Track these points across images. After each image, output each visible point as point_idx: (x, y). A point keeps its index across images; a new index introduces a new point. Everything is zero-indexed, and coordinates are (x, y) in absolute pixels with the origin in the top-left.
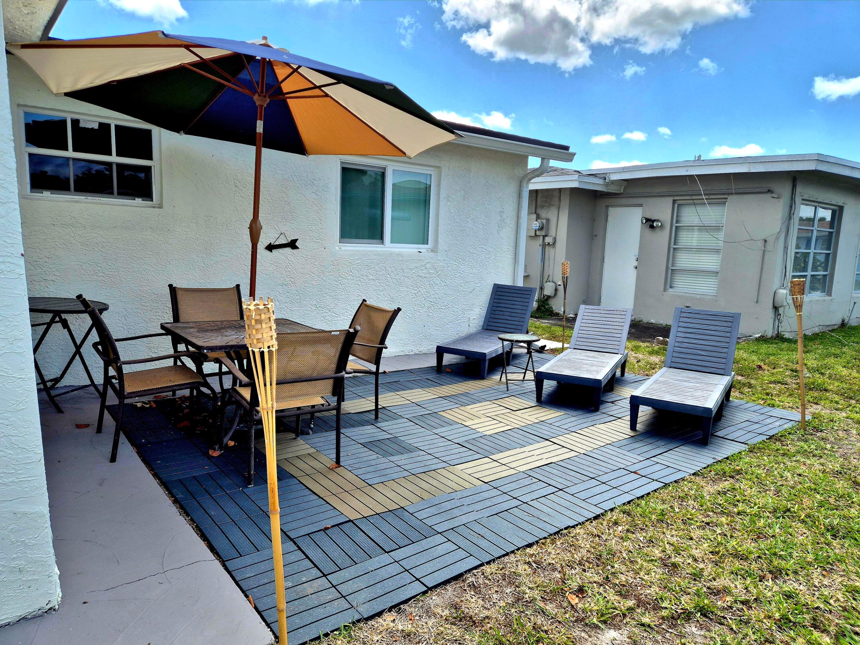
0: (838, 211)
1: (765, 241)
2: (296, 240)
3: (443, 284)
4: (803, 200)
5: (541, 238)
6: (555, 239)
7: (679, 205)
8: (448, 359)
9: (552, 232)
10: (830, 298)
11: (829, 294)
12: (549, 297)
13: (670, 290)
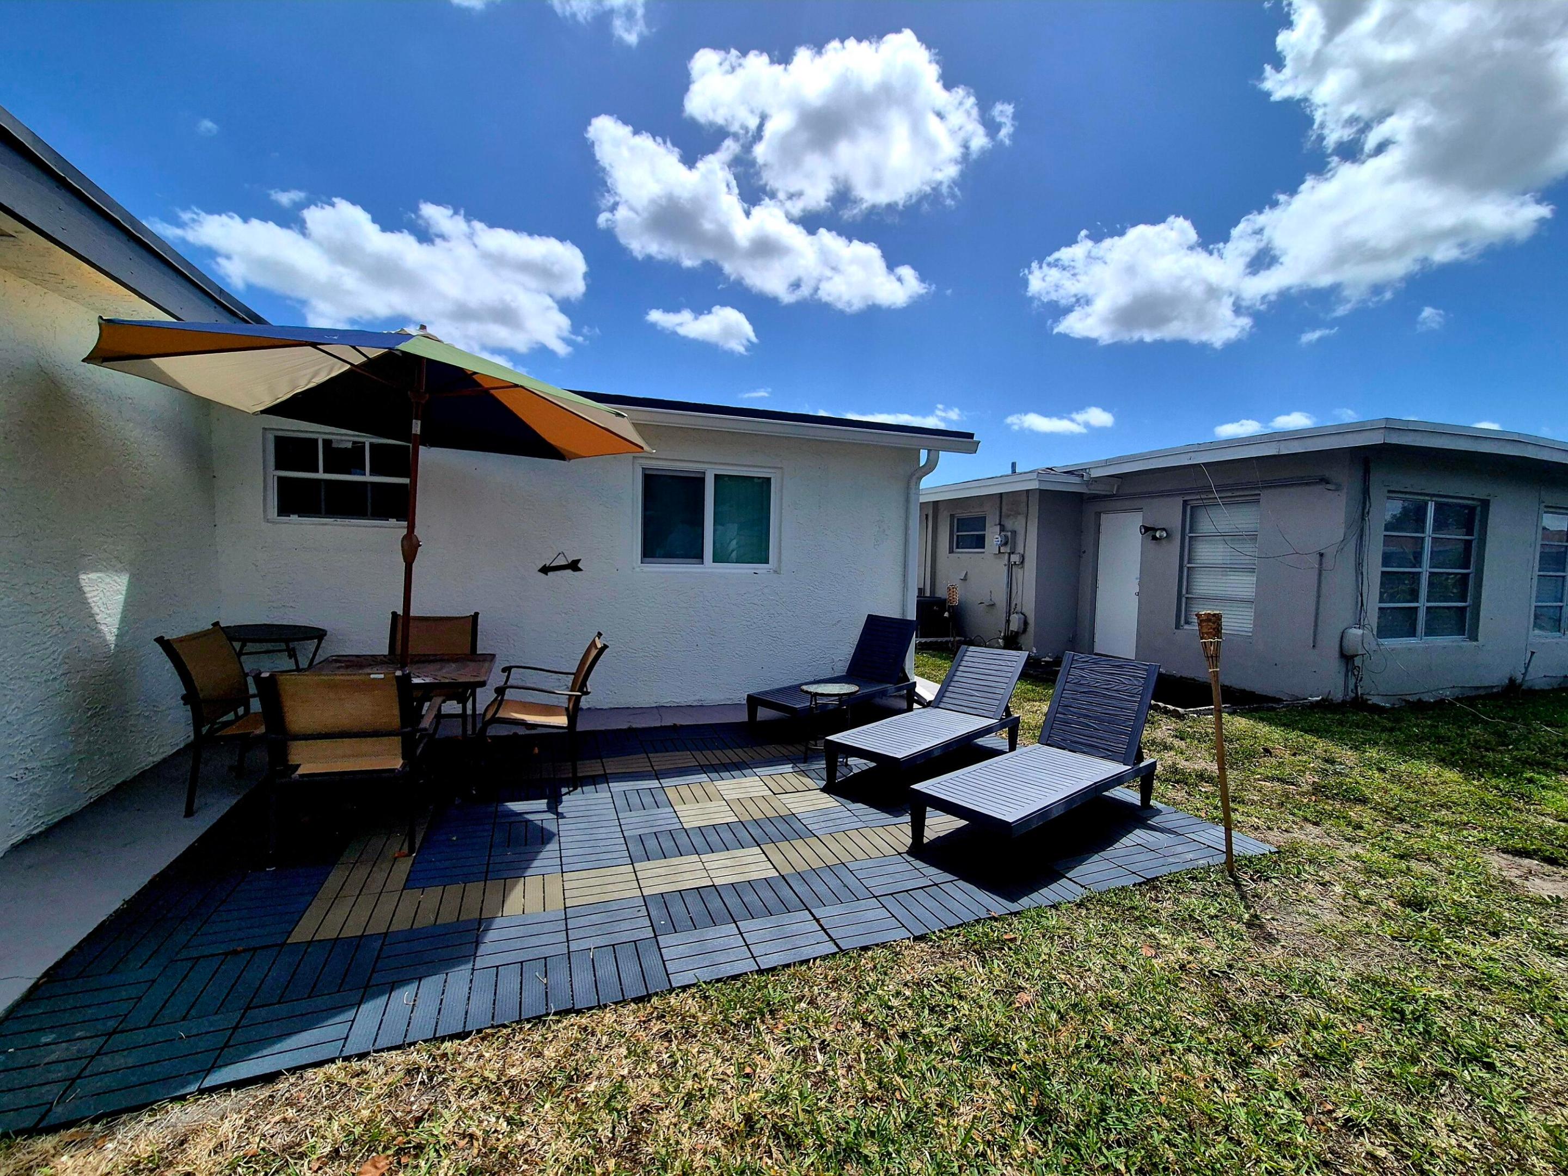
0: (1479, 509)
1: (1321, 555)
2: (578, 561)
3: (790, 614)
4: (1389, 492)
5: (1007, 555)
6: (1023, 557)
7: (1192, 507)
8: (763, 714)
9: (1020, 549)
10: (1475, 643)
11: (1474, 637)
12: (1017, 633)
13: (1186, 627)
